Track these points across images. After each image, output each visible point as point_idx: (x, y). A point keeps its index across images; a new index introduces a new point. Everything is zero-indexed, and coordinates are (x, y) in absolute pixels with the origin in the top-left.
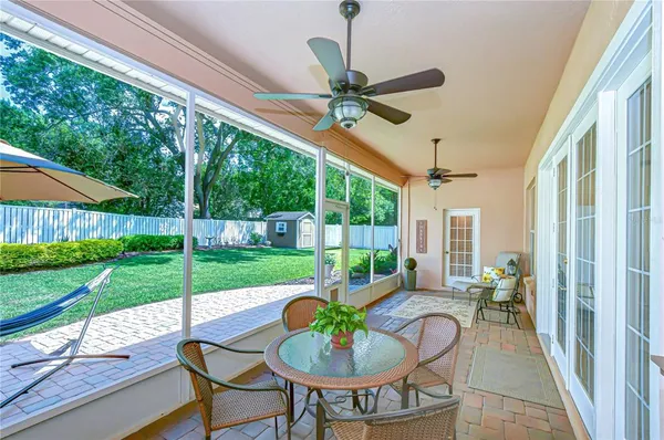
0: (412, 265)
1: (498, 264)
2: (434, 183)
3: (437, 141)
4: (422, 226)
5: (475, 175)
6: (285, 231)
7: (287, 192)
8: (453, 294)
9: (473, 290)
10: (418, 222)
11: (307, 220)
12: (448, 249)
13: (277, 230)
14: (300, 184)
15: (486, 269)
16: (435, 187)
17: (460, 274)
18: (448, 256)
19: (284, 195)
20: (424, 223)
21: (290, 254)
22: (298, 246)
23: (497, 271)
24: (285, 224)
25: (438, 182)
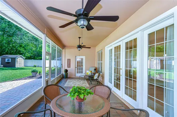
0: (66, 71)
1: (90, 70)
2: (79, 49)
3: (80, 38)
4: (69, 60)
5: (90, 48)
6: (10, 61)
7: (10, 48)
8: (80, 78)
9: (86, 77)
10: (68, 59)
11: (20, 58)
12: (76, 67)
13: (6, 61)
14: (16, 46)
15: (87, 71)
16: (79, 50)
17: (80, 73)
18: (76, 68)
19: (9, 49)
20: (70, 60)
21: (14, 70)
22: (16, 67)
23: (90, 72)
24: (10, 59)
25: (80, 49)
